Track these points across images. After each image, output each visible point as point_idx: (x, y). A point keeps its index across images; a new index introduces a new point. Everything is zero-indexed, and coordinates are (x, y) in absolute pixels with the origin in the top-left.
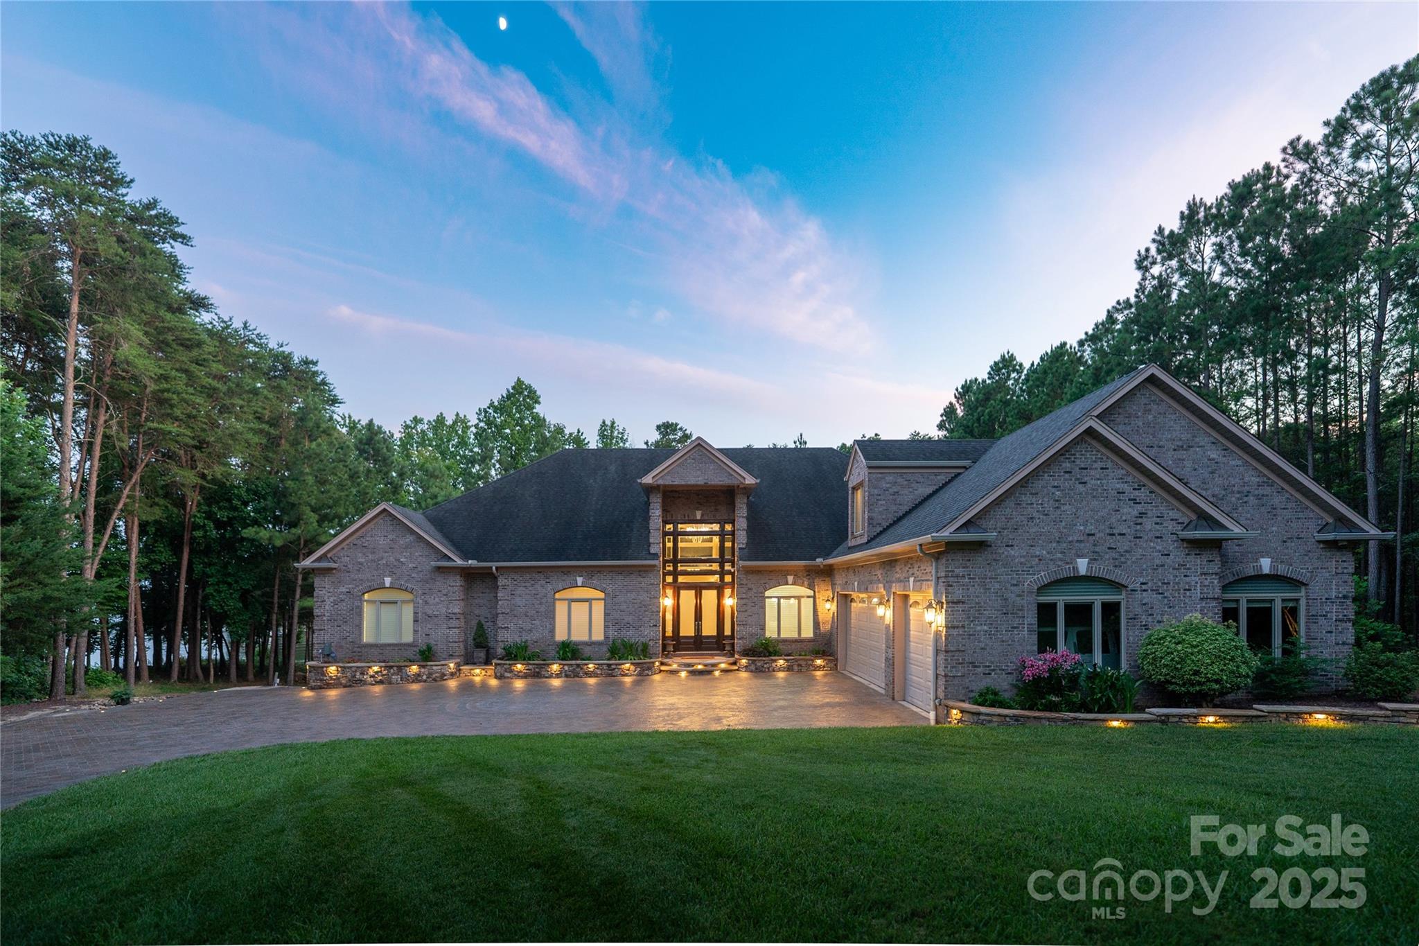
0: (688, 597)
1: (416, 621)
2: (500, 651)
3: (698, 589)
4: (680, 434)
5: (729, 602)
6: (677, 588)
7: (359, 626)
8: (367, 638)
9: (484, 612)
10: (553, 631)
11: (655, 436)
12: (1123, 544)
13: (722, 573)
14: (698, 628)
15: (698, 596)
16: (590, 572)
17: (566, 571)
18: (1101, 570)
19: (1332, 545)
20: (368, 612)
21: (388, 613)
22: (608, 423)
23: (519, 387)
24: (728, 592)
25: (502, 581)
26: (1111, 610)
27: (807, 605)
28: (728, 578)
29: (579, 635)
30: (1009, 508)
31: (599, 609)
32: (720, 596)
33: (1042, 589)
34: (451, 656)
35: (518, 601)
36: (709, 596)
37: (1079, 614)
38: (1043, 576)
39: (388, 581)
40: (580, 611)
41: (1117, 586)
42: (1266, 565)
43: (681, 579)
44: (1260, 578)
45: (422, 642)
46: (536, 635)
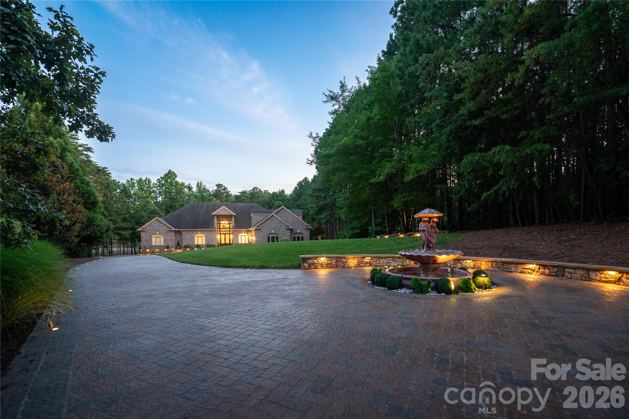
0: (223, 236)
1: (164, 241)
2: (183, 246)
3: (225, 234)
4: (223, 187)
5: (231, 237)
6: (221, 234)
7: (152, 242)
8: (153, 244)
9: (179, 239)
10: (194, 242)
11: (216, 188)
12: (278, 229)
13: (230, 231)
14: (225, 242)
15: (225, 235)
16: (202, 231)
17: (197, 231)
18: (275, 232)
19: (307, 229)
20: (153, 239)
21: (158, 239)
22: (200, 182)
23: (170, 172)
24: (231, 235)
25: (183, 233)
26: (277, 237)
27: (247, 237)
28: (231, 232)
29: (200, 243)
30: (263, 224)
31: (204, 238)
32: (229, 235)
33: (268, 235)
34: (173, 248)
35: (186, 237)
36: (227, 236)
37: (273, 238)
38: (268, 233)
39: (158, 233)
40: (200, 239)
41: (278, 234)
42: (299, 231)
43: (221, 232)
44: (298, 233)
45: (166, 245)
46: (191, 243)
